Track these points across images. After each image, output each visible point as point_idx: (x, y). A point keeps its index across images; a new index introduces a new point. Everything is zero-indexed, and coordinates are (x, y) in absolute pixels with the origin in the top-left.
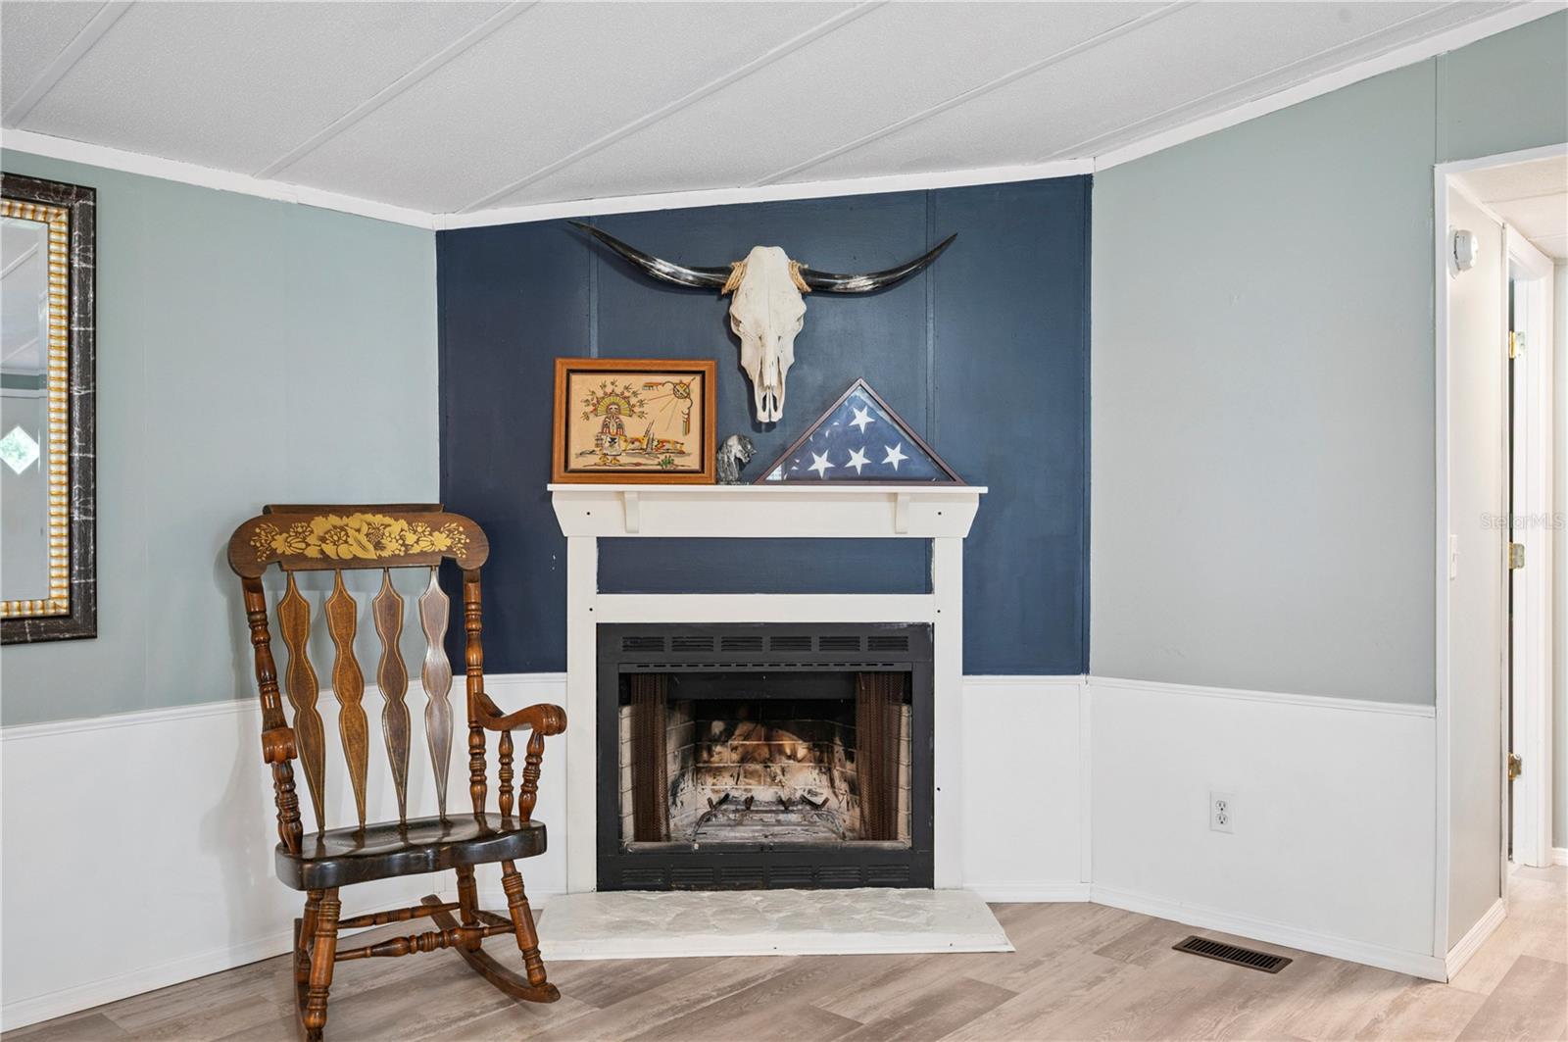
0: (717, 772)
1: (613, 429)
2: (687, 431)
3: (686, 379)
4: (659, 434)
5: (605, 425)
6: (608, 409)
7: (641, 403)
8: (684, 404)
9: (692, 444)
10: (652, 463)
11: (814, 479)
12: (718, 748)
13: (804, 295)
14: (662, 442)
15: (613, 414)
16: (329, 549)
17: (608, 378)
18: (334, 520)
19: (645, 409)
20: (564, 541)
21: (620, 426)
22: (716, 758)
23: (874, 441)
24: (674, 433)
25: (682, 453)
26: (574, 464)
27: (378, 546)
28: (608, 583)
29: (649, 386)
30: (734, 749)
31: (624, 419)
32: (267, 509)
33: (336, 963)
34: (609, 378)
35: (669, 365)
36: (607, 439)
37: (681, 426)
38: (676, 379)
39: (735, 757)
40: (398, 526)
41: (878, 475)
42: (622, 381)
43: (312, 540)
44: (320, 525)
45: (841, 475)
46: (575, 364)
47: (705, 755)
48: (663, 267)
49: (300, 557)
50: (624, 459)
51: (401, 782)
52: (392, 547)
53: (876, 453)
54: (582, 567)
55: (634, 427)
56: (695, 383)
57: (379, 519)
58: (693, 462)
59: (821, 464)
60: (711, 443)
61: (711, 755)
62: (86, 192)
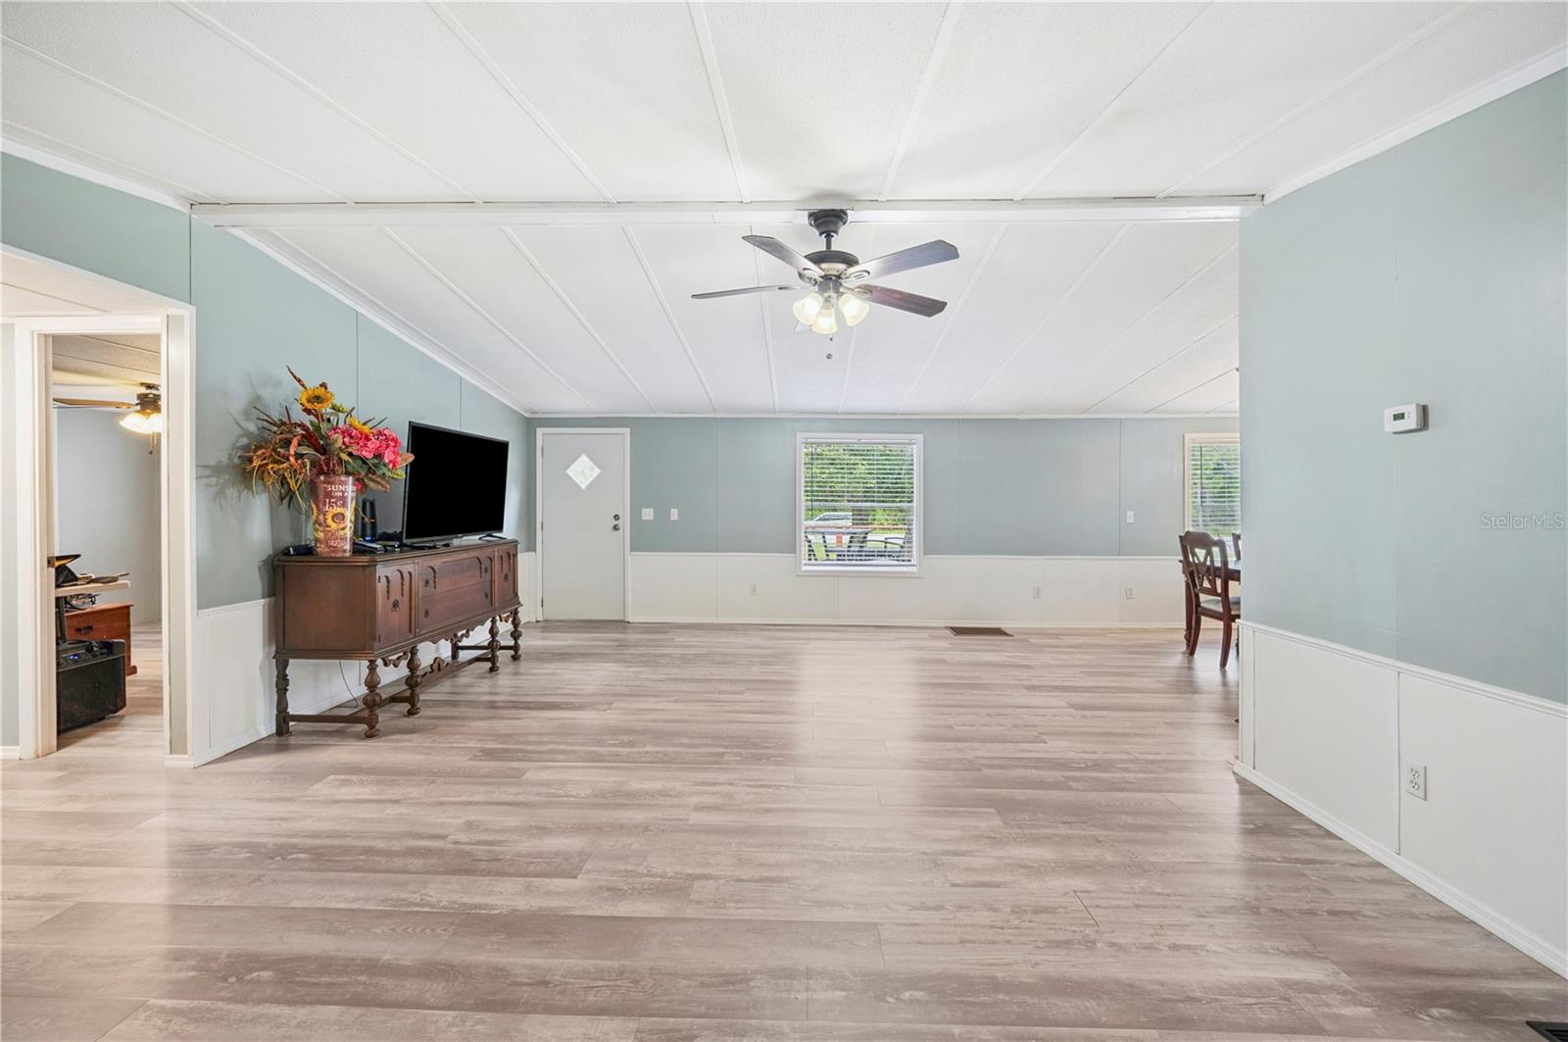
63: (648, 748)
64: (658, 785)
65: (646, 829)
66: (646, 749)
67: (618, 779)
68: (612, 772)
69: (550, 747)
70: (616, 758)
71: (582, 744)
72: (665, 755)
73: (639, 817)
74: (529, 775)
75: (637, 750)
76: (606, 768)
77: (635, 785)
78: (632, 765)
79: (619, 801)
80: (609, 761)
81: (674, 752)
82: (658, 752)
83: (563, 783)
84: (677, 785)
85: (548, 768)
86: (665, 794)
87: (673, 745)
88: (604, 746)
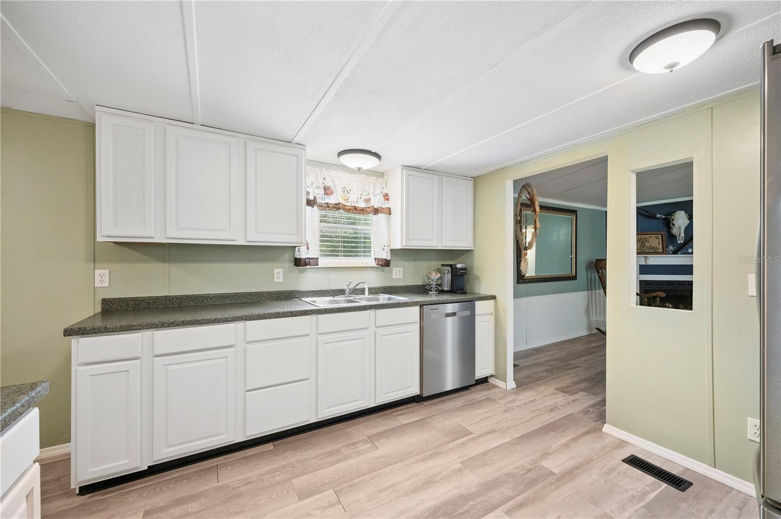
1: (643, 245)
2: (659, 245)
3: (658, 235)
4: (654, 245)
5: (641, 244)
6: (642, 241)
8: (658, 240)
9: (660, 247)
10: (652, 251)
13: (688, 219)
14: (654, 247)
19: (650, 241)
21: (645, 244)
25: (658, 249)
29: (650, 237)
31: (645, 243)
34: (641, 236)
35: (655, 233)
36: (642, 247)
37: (657, 244)
38: (656, 235)
42: (644, 236)
48: (658, 216)
50: (646, 250)
55: (647, 244)
56: (660, 236)
58: (661, 251)
59: (690, 251)
60: (665, 246)
62: (576, 211)
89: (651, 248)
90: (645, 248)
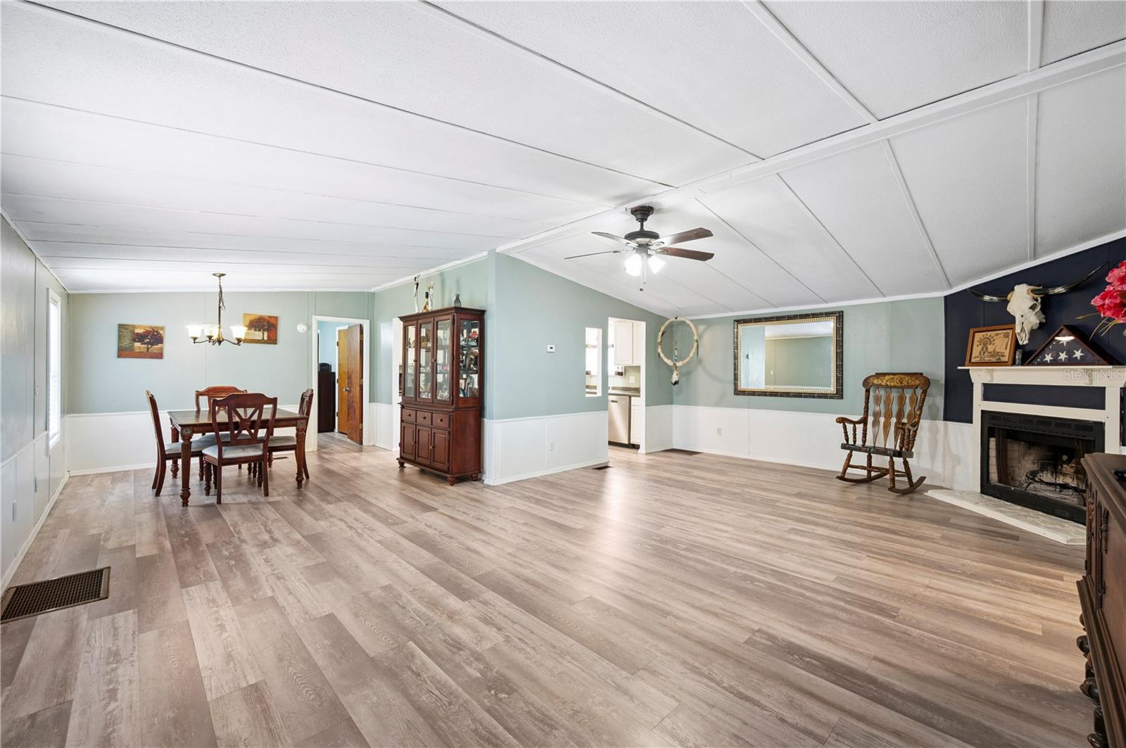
0: (1065, 475)
1: (985, 350)
2: (1006, 348)
3: (1008, 331)
4: (998, 350)
5: (983, 348)
6: (984, 343)
7: (994, 340)
8: (1006, 340)
9: (1007, 353)
10: (994, 360)
11: (1046, 364)
12: (1065, 466)
14: (998, 353)
15: (985, 345)
16: (888, 383)
17: (985, 333)
18: (891, 376)
19: (995, 342)
20: (972, 384)
21: (987, 348)
22: (1064, 469)
23: (1069, 348)
24: (1002, 350)
25: (1004, 356)
26: (973, 360)
27: (901, 383)
28: (986, 397)
29: (997, 335)
30: (1072, 467)
31: (988, 346)
32: (876, 374)
33: (849, 468)
35: (1002, 327)
36: (982, 352)
37: (1004, 347)
38: (1005, 331)
39: (1072, 470)
40: (907, 378)
41: (1071, 361)
42: (989, 333)
43: (884, 381)
44: (887, 377)
45: (1055, 362)
46: (976, 329)
47: (1060, 467)
49: (880, 385)
50: (986, 359)
51: (886, 440)
52: (905, 383)
53: (1070, 353)
54: (978, 392)
55: (991, 348)
56: (1011, 332)
57: (903, 376)
58: (1006, 359)
59: (1048, 358)
60: (1013, 352)
61: (1062, 467)
63: (733, 569)
64: (740, 546)
65: (756, 532)
66: (735, 570)
67: (765, 556)
68: (768, 561)
69: (820, 598)
70: (763, 570)
71: (789, 591)
72: (723, 561)
73: (758, 537)
74: (833, 577)
75: (742, 571)
76: (771, 565)
77: (754, 549)
78: (752, 561)
79: (766, 545)
80: (768, 569)
81: (716, 561)
82: (728, 564)
83: (804, 564)
84: (729, 543)
85: (817, 578)
86: (739, 541)
87: (712, 566)
88: (769, 583)
89: (995, 354)
90: (986, 354)
